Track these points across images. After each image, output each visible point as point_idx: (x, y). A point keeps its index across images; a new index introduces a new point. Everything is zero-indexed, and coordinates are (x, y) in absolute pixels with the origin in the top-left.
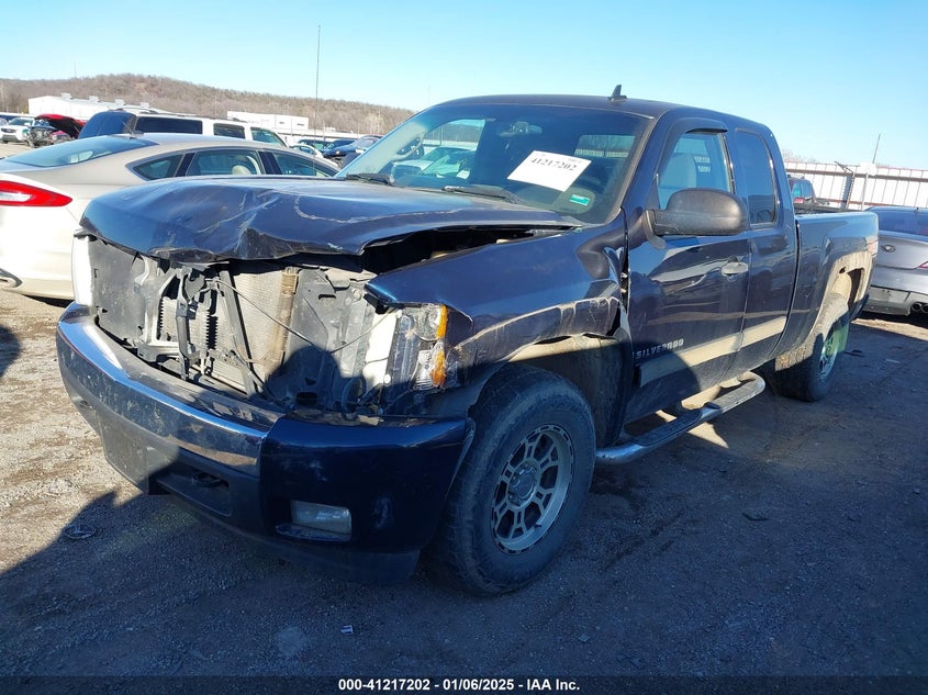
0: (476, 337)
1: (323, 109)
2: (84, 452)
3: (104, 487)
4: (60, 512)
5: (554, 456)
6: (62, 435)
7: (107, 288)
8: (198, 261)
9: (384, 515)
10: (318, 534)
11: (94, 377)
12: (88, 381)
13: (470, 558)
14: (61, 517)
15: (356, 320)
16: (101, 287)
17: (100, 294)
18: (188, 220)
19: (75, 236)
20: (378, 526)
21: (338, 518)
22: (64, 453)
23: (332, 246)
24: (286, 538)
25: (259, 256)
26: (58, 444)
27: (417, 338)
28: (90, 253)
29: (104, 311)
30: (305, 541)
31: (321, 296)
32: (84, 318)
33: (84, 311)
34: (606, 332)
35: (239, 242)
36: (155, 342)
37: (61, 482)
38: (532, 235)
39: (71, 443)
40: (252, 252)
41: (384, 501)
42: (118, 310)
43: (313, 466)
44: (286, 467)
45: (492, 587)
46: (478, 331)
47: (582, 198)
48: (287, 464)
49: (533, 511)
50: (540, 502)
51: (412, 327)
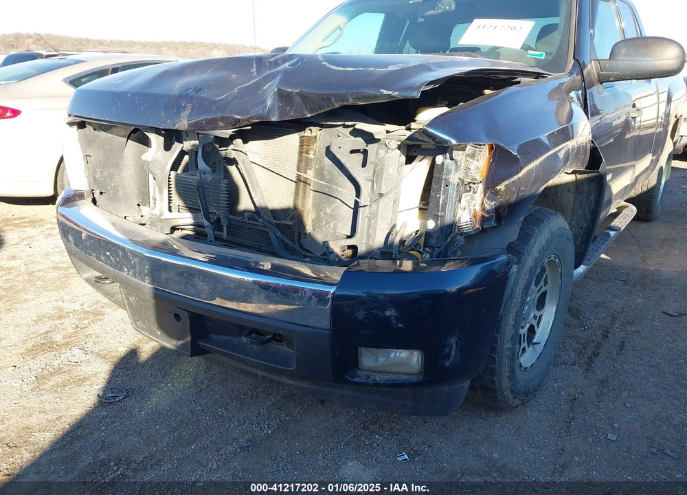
0: (520, 175)
1: (176, 49)
2: (86, 322)
3: (117, 351)
4: (84, 379)
5: (546, 283)
6: (60, 310)
7: (101, 172)
8: (222, 128)
9: (453, 353)
10: (387, 377)
11: (115, 254)
12: (108, 257)
13: (507, 381)
14: (88, 383)
15: (391, 170)
16: (95, 171)
17: (94, 178)
18: (200, 89)
19: (68, 124)
20: (448, 364)
21: (408, 360)
22: (69, 325)
23: (385, 92)
24: (356, 383)
25: (292, 115)
26: (60, 317)
27: (462, 180)
28: (80, 141)
29: (101, 193)
30: (377, 385)
31: (352, 152)
32: (80, 202)
33: (79, 196)
34: (585, 167)
35: (269, 103)
36: (167, 215)
37: (76, 351)
38: (519, 82)
39: (71, 315)
40: (282, 111)
41: (453, 340)
42: (116, 190)
43: (388, 313)
44: (360, 317)
45: (517, 402)
46: (522, 169)
47: (539, 53)
48: (361, 314)
49: (532, 331)
50: (535, 323)
51: (456, 170)
